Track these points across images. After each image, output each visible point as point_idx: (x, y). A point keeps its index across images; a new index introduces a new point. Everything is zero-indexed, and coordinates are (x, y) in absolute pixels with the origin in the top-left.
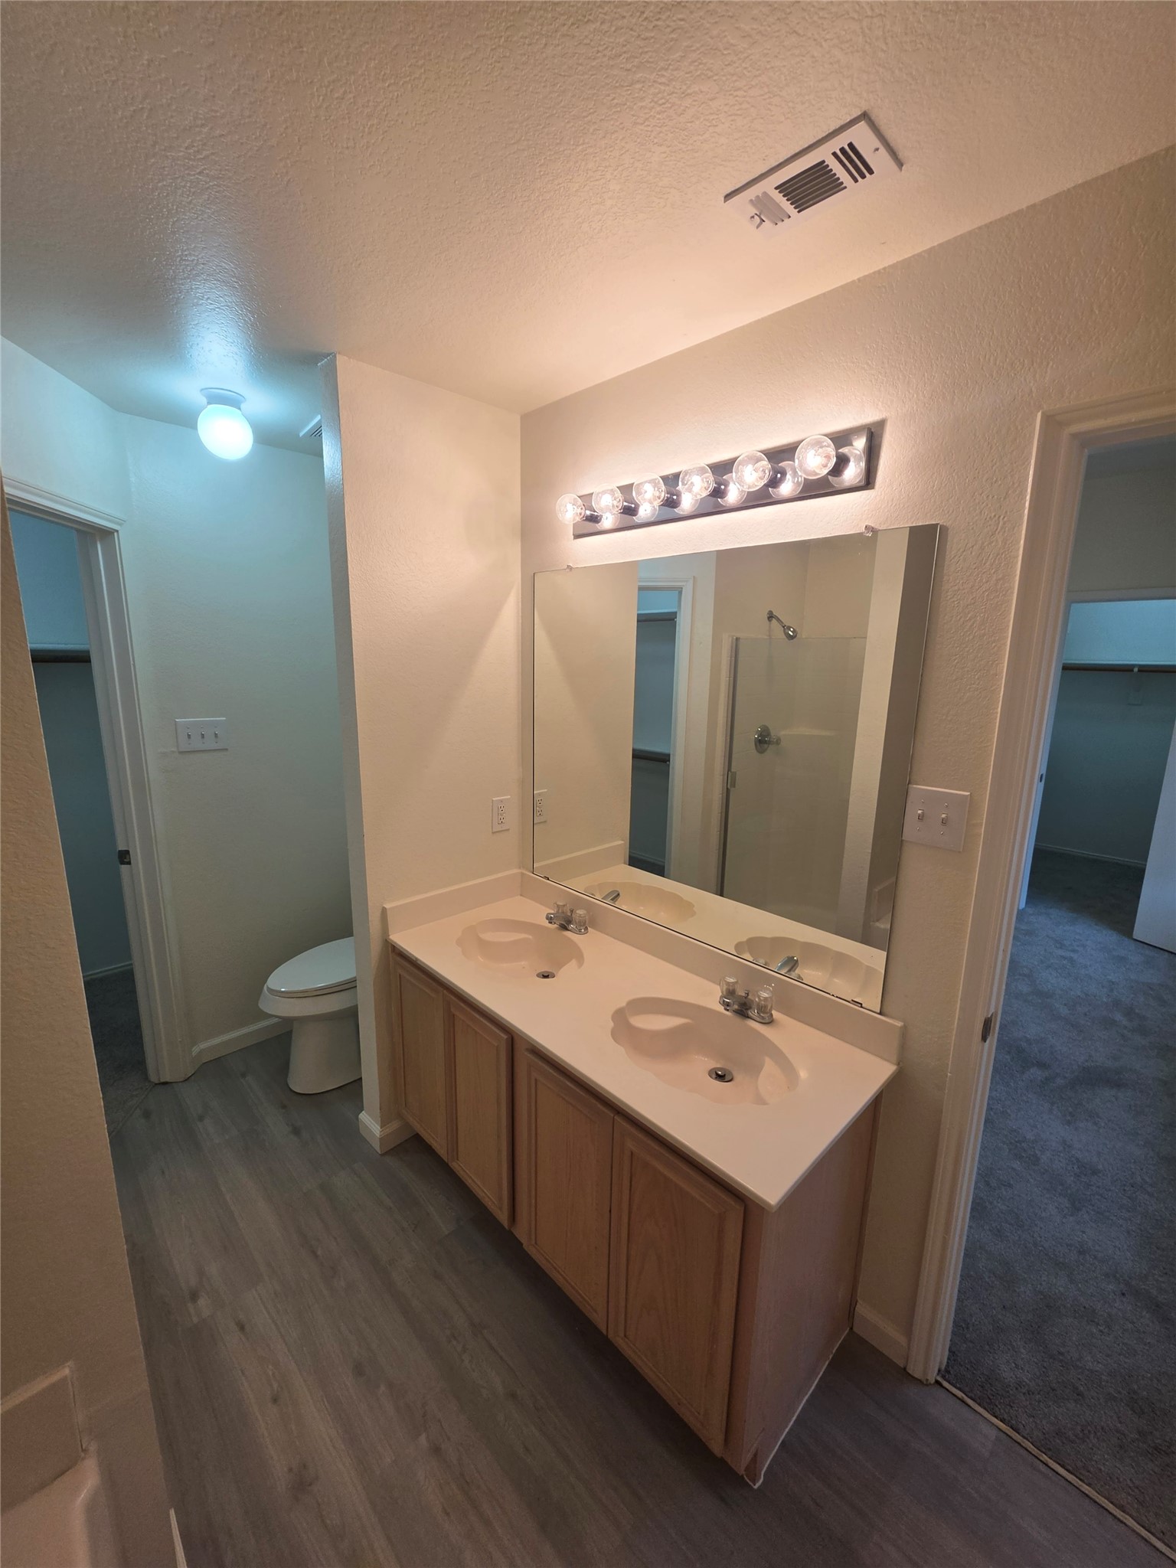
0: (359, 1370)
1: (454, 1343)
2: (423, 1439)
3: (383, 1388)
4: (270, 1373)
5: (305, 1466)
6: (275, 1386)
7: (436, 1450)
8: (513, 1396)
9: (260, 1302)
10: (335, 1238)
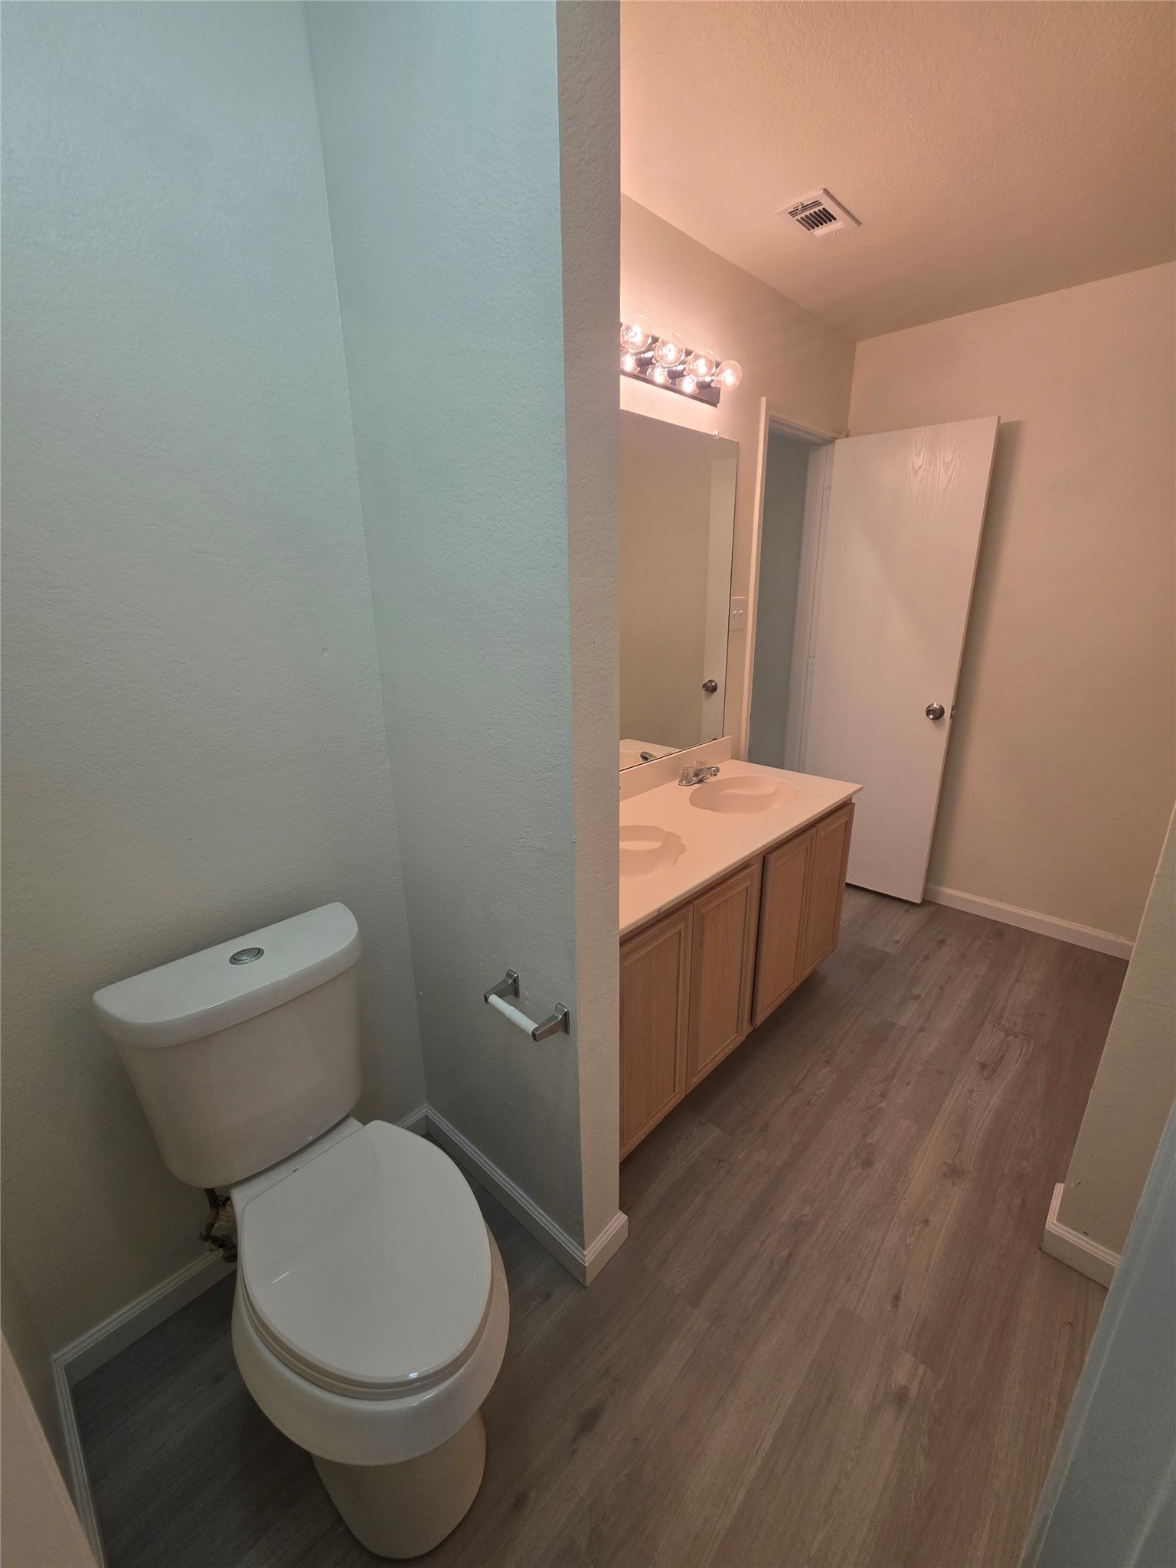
0: (868, 1164)
1: (813, 1101)
2: (882, 1105)
3: (869, 1141)
4: (913, 1239)
5: (945, 1174)
6: (917, 1228)
7: (883, 1096)
8: (828, 1061)
9: (865, 1294)
10: (763, 1243)
